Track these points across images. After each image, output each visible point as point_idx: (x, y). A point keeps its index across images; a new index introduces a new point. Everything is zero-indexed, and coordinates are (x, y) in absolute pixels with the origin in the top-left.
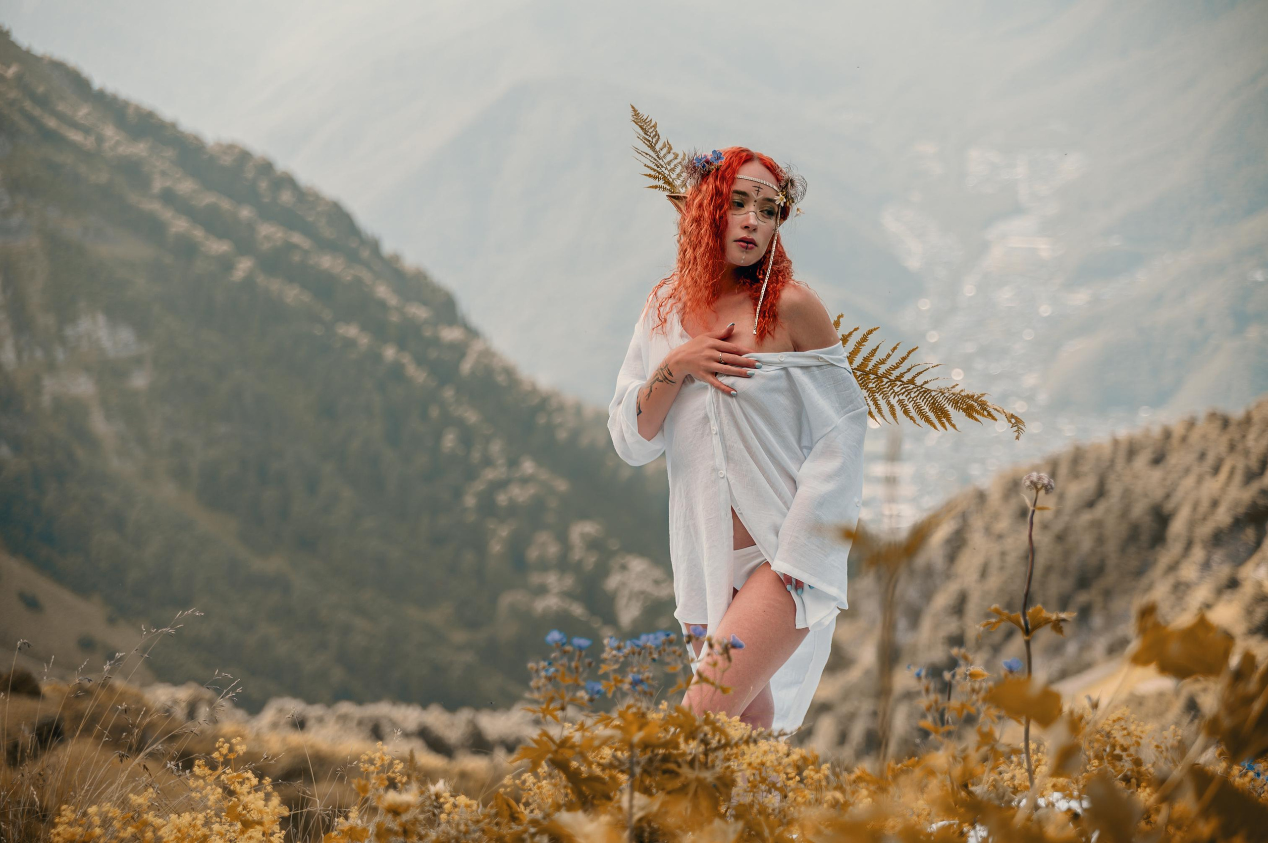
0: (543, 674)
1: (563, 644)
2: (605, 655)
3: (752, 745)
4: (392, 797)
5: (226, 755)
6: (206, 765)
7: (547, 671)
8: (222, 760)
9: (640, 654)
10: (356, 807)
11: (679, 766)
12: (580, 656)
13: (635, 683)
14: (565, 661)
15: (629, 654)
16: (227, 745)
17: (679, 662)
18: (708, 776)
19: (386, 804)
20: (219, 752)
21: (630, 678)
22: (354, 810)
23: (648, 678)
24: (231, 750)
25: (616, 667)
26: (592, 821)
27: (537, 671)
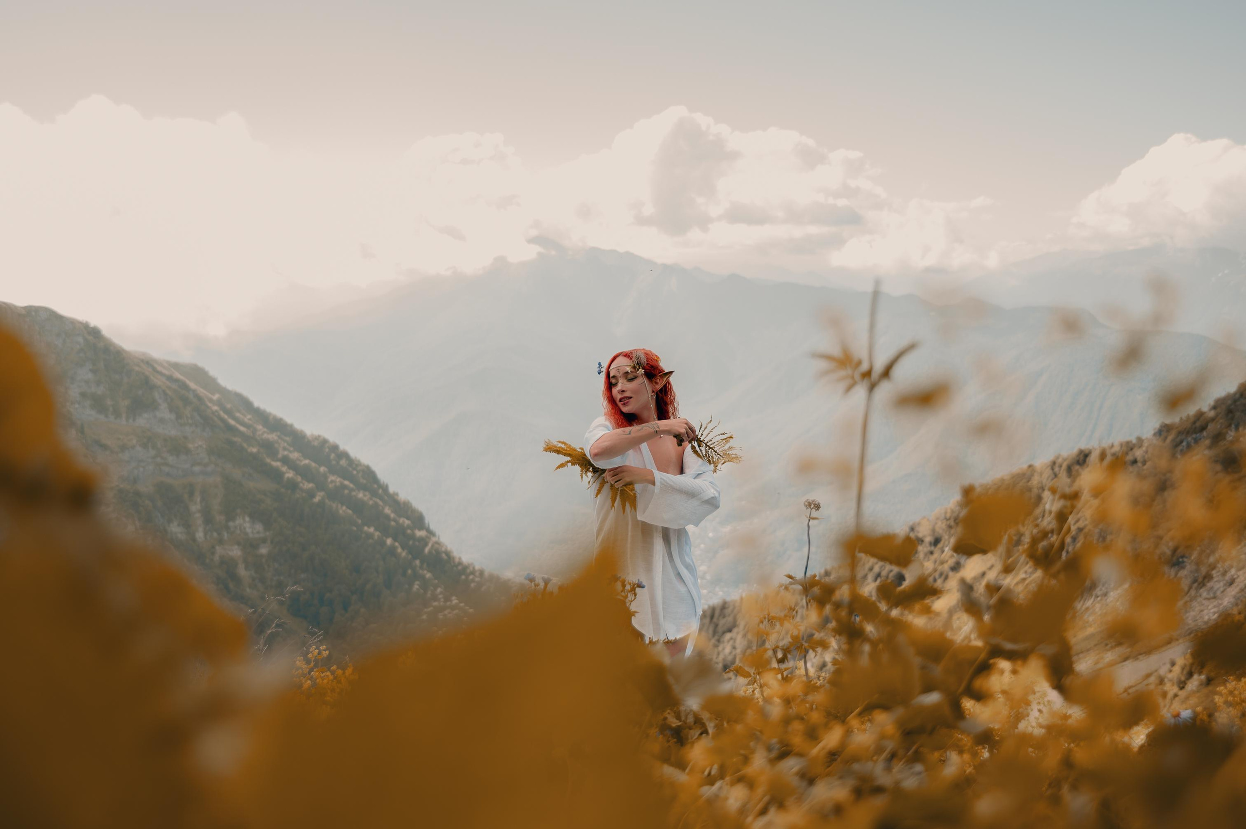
5: (316, 656)
8: (314, 659)
16: (317, 651)
24: (319, 653)
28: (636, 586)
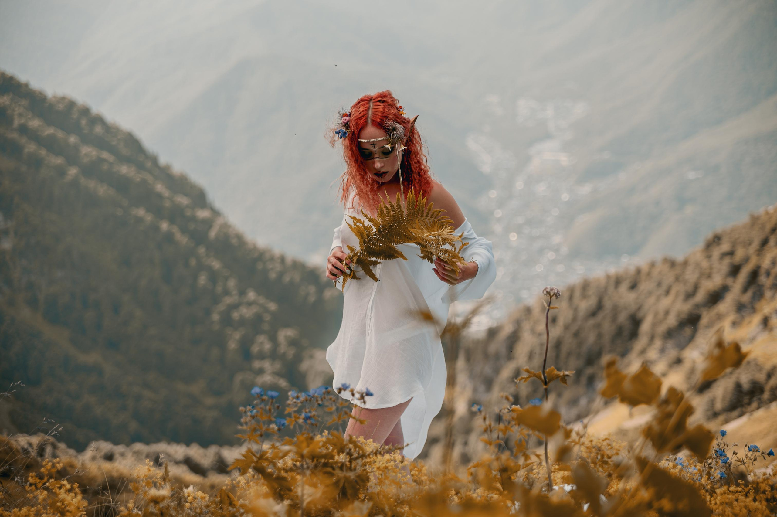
0: (249, 414)
1: (262, 395)
2: (289, 402)
3: (379, 456)
4: (153, 492)
5: (50, 470)
6: (36, 476)
7: (251, 412)
8: (47, 473)
9: (310, 400)
10: (132, 500)
11: (334, 469)
12: (272, 402)
13: (307, 418)
14: (262, 405)
15: (303, 401)
16: (50, 464)
17: (334, 405)
18: (352, 475)
19: (149, 497)
20: (45, 468)
21: (303, 415)
22: (131, 502)
23: (314, 415)
24: (53, 466)
25: (296, 409)
26: (279, 504)
27: (245, 412)
28: (364, 394)
